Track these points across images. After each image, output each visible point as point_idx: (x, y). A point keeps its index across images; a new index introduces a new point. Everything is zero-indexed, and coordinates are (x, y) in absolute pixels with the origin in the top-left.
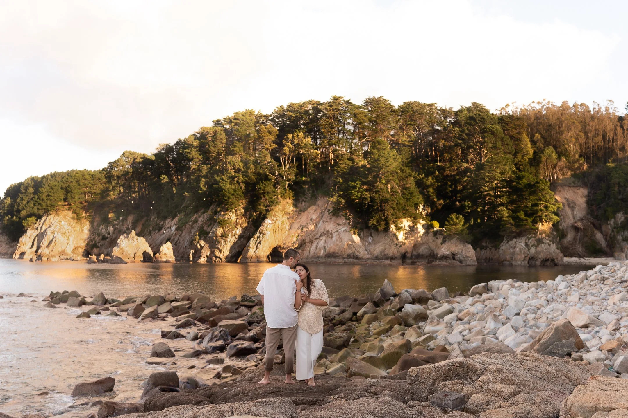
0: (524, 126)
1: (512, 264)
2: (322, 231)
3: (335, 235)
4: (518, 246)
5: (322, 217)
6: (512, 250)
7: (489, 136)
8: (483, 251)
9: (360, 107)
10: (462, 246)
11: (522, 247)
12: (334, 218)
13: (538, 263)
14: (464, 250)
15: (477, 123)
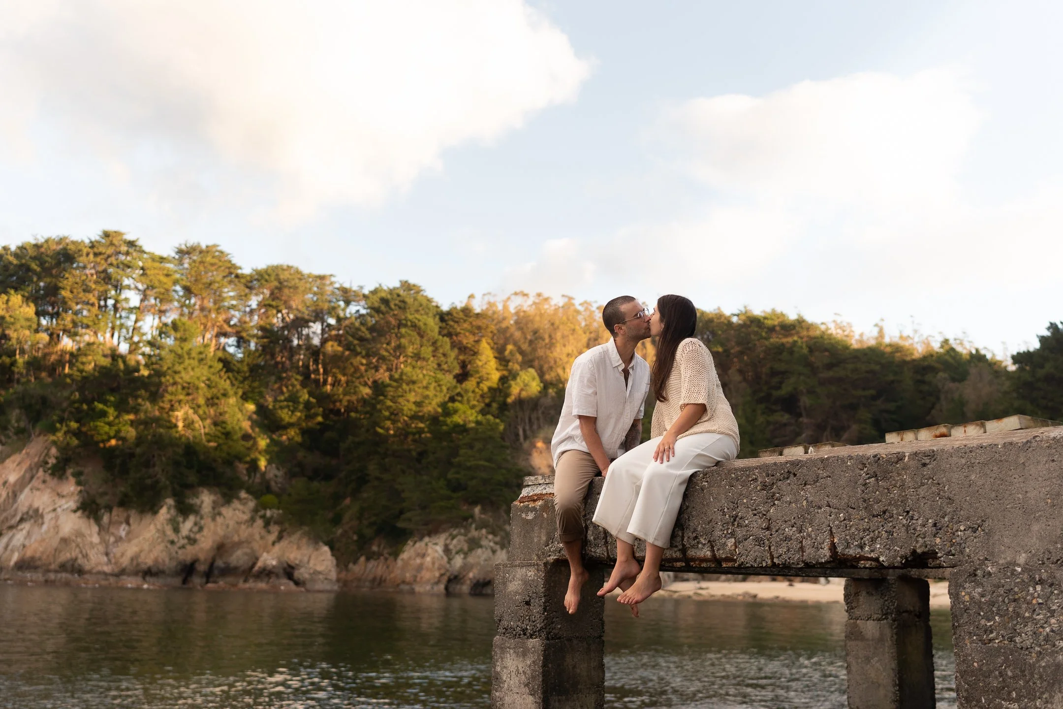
0: (489, 330)
1: (413, 589)
2: (25, 509)
3: (48, 518)
4: (430, 551)
5: (32, 478)
6: (418, 561)
7: (409, 335)
8: (372, 564)
9: (162, 259)
10: (311, 549)
11: (436, 555)
12: (52, 482)
13: (465, 588)
14: (313, 557)
15: (391, 309)
